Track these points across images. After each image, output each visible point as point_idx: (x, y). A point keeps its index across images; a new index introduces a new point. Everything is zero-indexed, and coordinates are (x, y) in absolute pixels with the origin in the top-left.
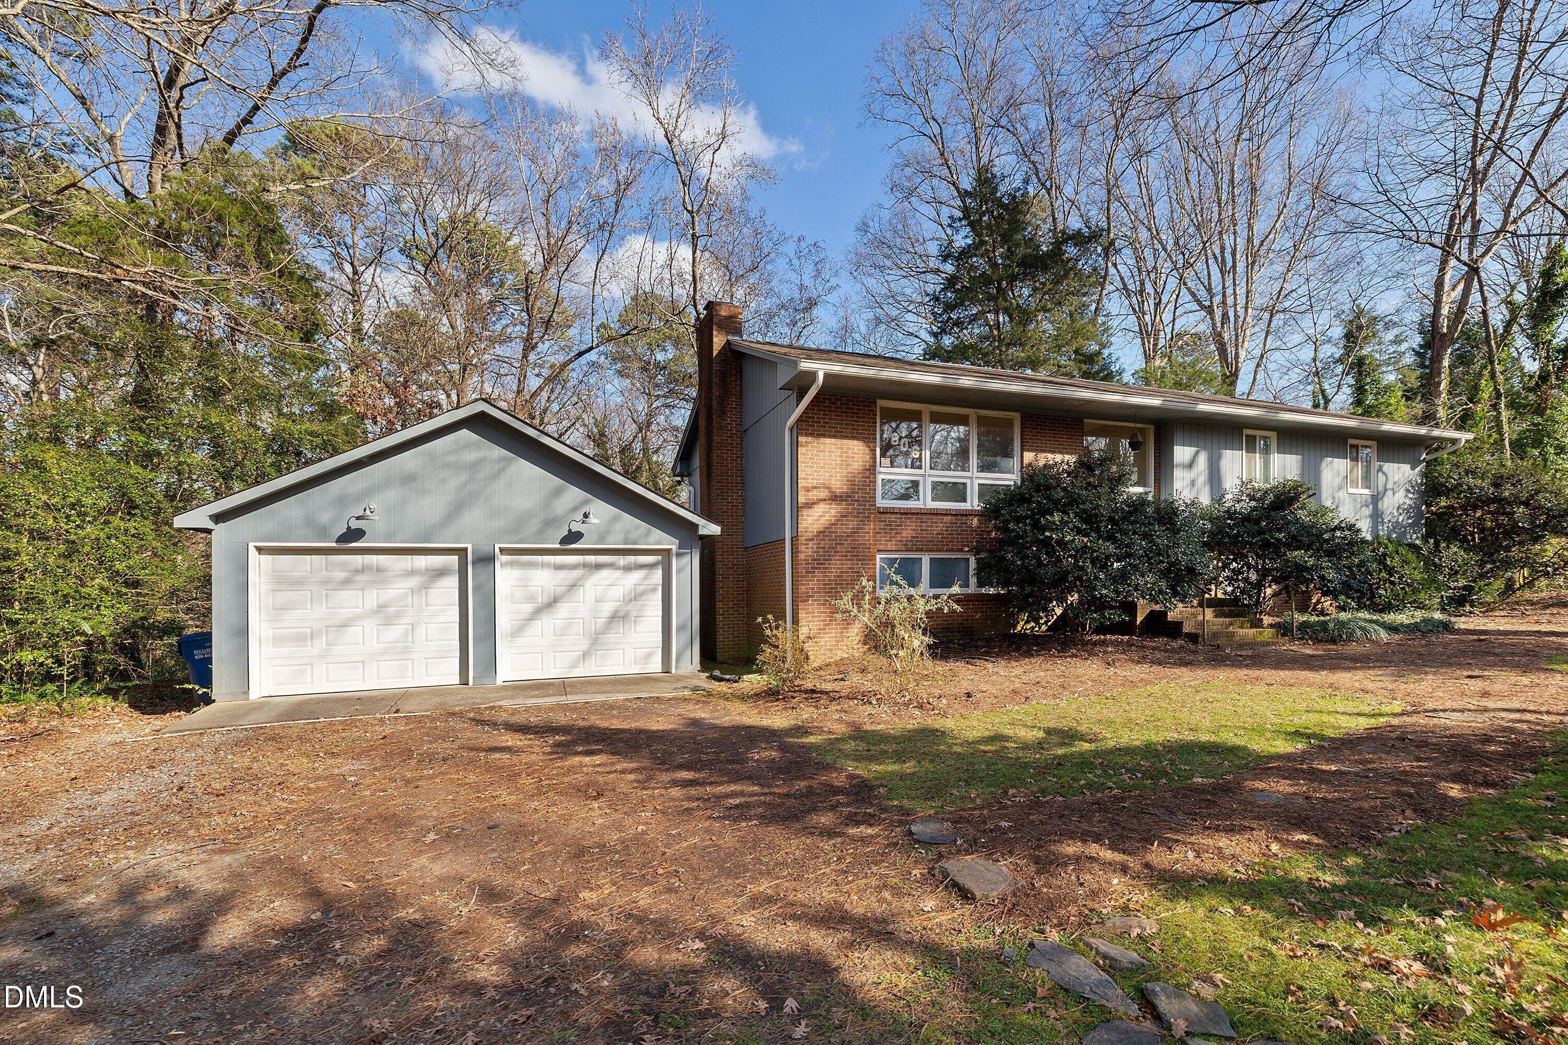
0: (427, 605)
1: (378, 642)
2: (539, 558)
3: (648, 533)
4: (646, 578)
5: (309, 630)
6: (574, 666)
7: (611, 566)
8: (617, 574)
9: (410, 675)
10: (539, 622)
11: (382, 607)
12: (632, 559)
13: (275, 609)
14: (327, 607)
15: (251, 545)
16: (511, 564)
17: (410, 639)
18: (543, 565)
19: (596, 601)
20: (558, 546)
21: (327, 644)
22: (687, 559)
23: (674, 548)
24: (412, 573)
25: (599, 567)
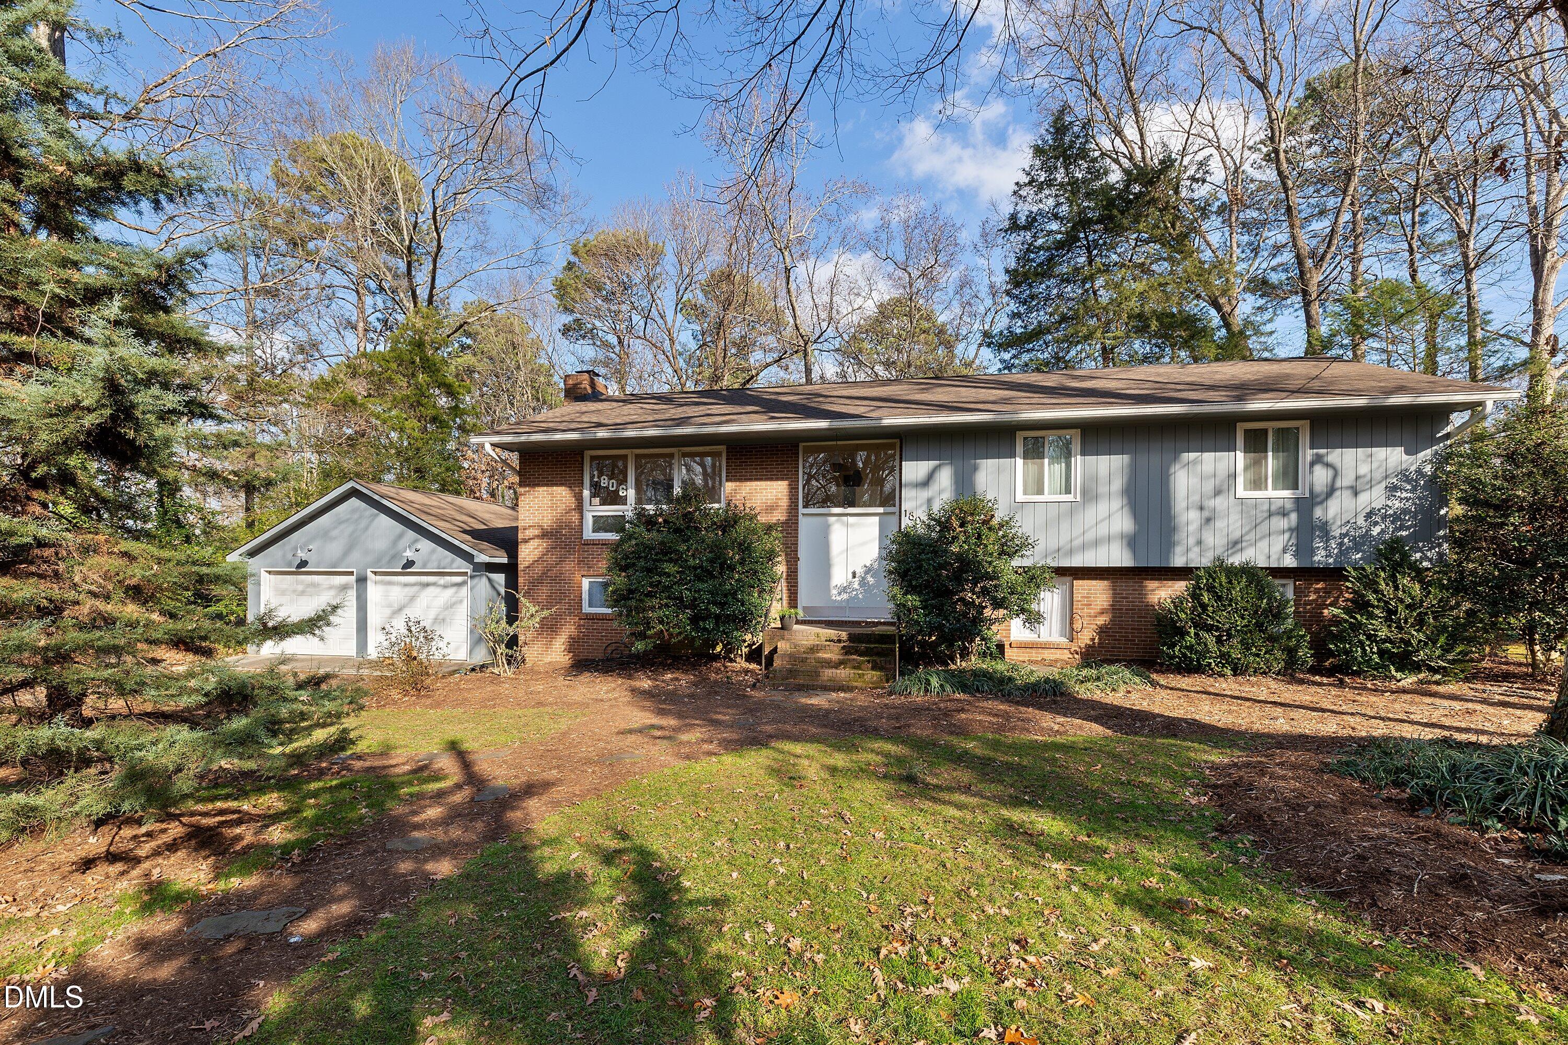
2: (391, 578)
3: (453, 561)
4: (459, 592)
8: (439, 589)
10: (395, 621)
12: (447, 579)
15: (262, 570)
16: (378, 581)
18: (396, 583)
20: (402, 570)
22: (477, 580)
23: (467, 572)
25: (428, 584)
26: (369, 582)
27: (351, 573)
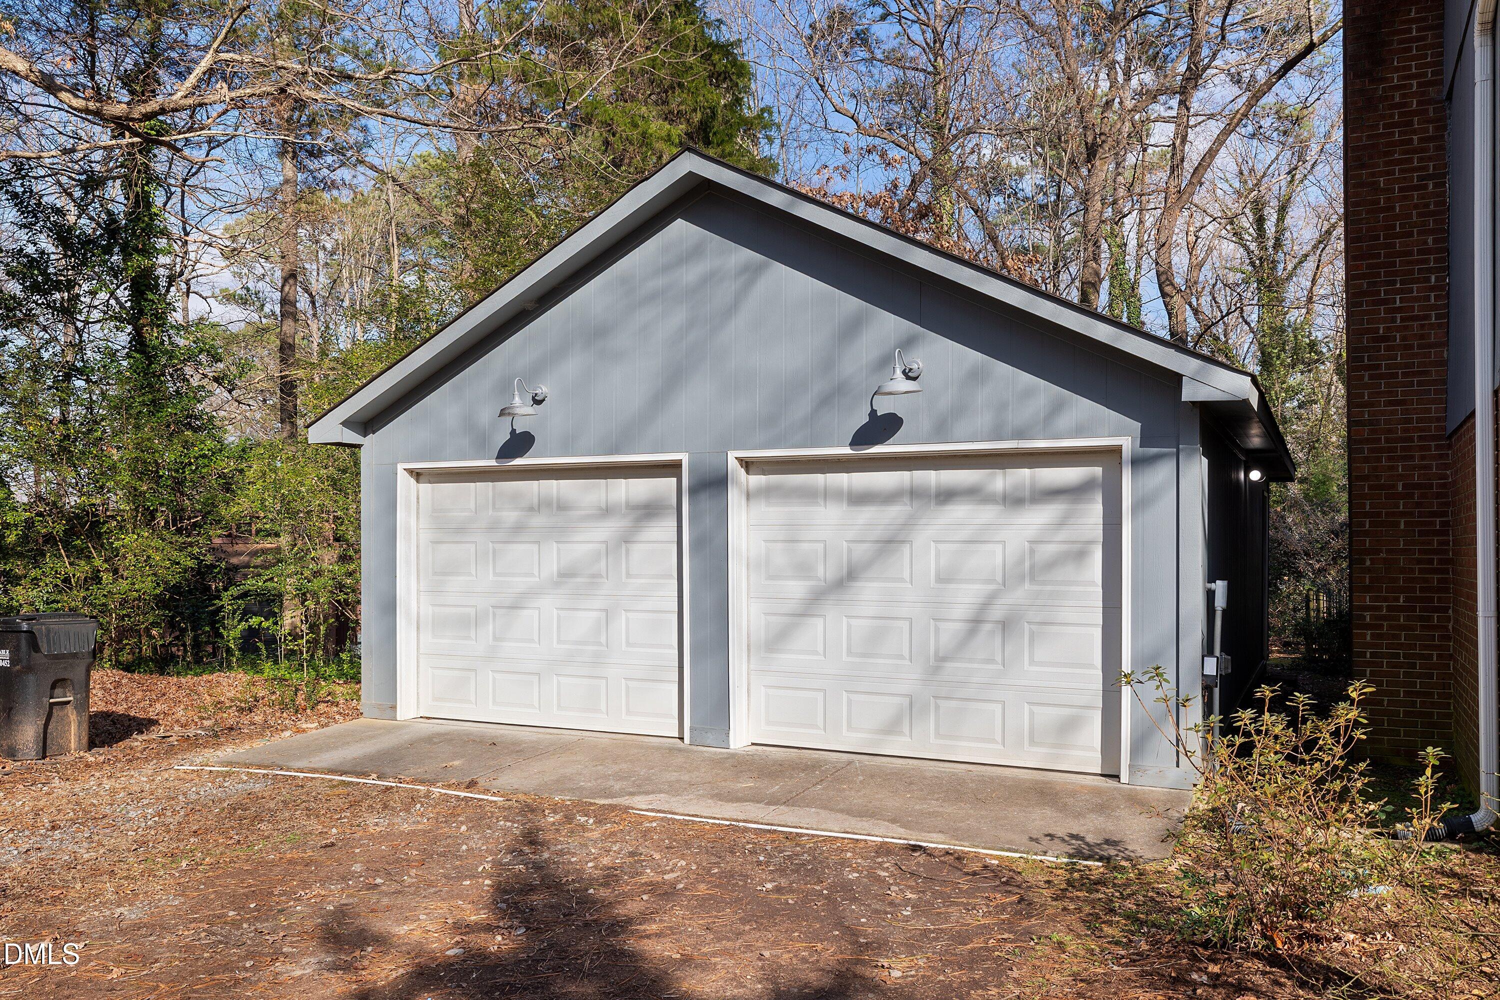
0: (628, 575)
1: (559, 641)
2: (818, 479)
3: (1057, 408)
4: (1062, 523)
5: (472, 611)
6: (892, 728)
7: (972, 493)
8: (987, 514)
9: (603, 707)
10: (819, 623)
11: (566, 575)
12: (1024, 475)
13: (435, 573)
14: (495, 574)
15: (400, 467)
16: (766, 493)
17: (603, 639)
18: (827, 495)
19: (940, 579)
20: (847, 451)
21: (495, 639)
22: (1163, 472)
23: (1127, 444)
24: (606, 512)
25: (946, 496)
26: (734, 496)
27: (672, 469)
